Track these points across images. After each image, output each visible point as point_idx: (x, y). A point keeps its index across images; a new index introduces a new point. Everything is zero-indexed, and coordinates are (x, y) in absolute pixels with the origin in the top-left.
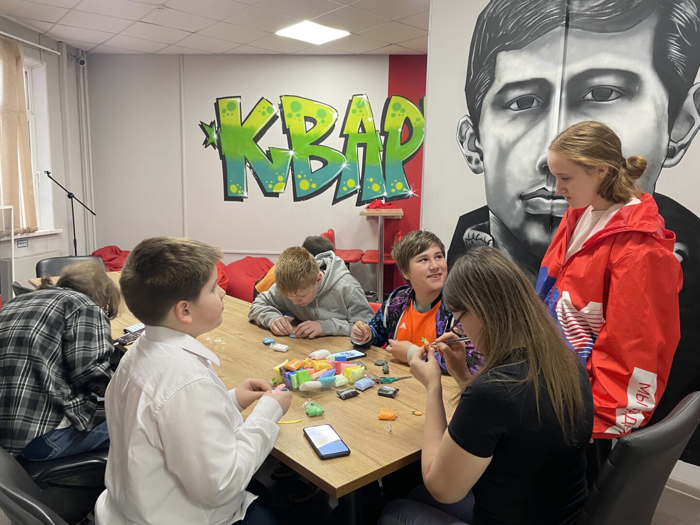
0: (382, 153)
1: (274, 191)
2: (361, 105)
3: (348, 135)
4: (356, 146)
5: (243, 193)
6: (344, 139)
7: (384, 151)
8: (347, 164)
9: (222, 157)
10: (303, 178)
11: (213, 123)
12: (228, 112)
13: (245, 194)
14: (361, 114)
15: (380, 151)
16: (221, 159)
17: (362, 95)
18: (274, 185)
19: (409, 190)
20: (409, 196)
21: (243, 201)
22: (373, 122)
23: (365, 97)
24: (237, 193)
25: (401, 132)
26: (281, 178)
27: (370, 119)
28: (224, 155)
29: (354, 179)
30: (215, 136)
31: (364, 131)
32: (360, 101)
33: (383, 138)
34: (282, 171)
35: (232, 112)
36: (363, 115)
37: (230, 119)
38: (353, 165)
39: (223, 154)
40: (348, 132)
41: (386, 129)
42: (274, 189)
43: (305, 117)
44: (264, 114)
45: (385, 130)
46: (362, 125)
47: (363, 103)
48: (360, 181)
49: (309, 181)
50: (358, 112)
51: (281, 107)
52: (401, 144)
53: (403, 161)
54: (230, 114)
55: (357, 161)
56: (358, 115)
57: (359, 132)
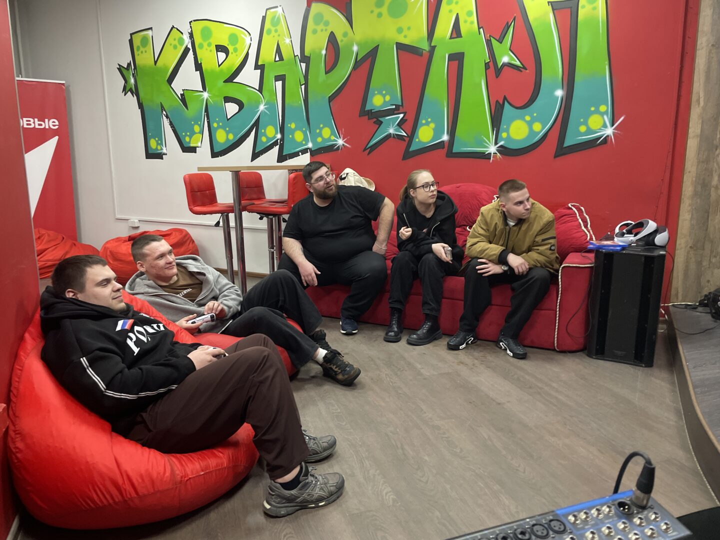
0: (303, 87)
1: (192, 145)
2: (276, 22)
3: (264, 65)
4: (274, 79)
5: (162, 149)
6: (259, 71)
7: (306, 84)
8: (265, 105)
9: (141, 106)
10: (219, 127)
11: (129, 65)
12: (142, 49)
13: (164, 151)
14: (276, 34)
15: (301, 85)
16: (139, 109)
17: (277, 7)
18: (191, 137)
19: (338, 139)
20: (339, 146)
21: (162, 159)
22: (291, 45)
23: (279, 10)
24: (157, 149)
25: (326, 55)
26: (197, 128)
27: (288, 41)
28: (142, 103)
29: (274, 126)
30: (132, 81)
31: (281, 59)
32: (275, 17)
33: (303, 65)
34: (197, 120)
35: (146, 49)
36: (279, 35)
37: (145, 59)
38: (271, 106)
40: (263, 61)
41: (307, 53)
42: (191, 142)
43: (216, 46)
44: (175, 47)
45: (306, 55)
46: (279, 51)
47: (279, 18)
48: (280, 129)
49: (225, 130)
50: (273, 33)
51: (191, 35)
52: (326, 73)
53: (329, 97)
54: (144, 52)
55: (276, 101)
56: (274, 36)
57: (276, 60)
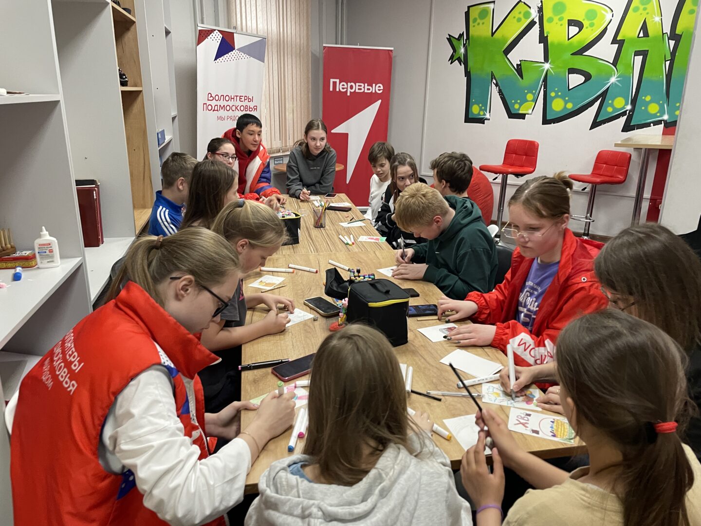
0: (668, 63)
1: (521, 112)
2: (646, 1)
3: (624, 40)
4: (633, 54)
5: (484, 114)
6: (617, 45)
7: (672, 61)
8: (617, 78)
9: (468, 74)
10: (557, 96)
11: (461, 35)
12: (478, 21)
13: (488, 116)
14: (645, 12)
15: (666, 61)
16: (465, 76)
18: (521, 105)
21: (484, 123)
22: (660, 23)
24: (479, 114)
26: (530, 97)
27: (658, 19)
28: (469, 72)
29: (624, 97)
30: (462, 50)
31: (646, 34)
33: (672, 43)
34: (532, 89)
35: (483, 21)
36: (648, 14)
37: (481, 30)
38: (625, 80)
39: (469, 70)
40: (624, 36)
41: (678, 31)
42: (521, 109)
43: (569, 20)
44: (519, 20)
45: (676, 33)
46: (644, 27)
48: (632, 101)
49: (564, 99)
50: (641, 11)
51: (540, 10)
54: (481, 24)
55: (632, 75)
56: (641, 14)
57: (640, 36)
